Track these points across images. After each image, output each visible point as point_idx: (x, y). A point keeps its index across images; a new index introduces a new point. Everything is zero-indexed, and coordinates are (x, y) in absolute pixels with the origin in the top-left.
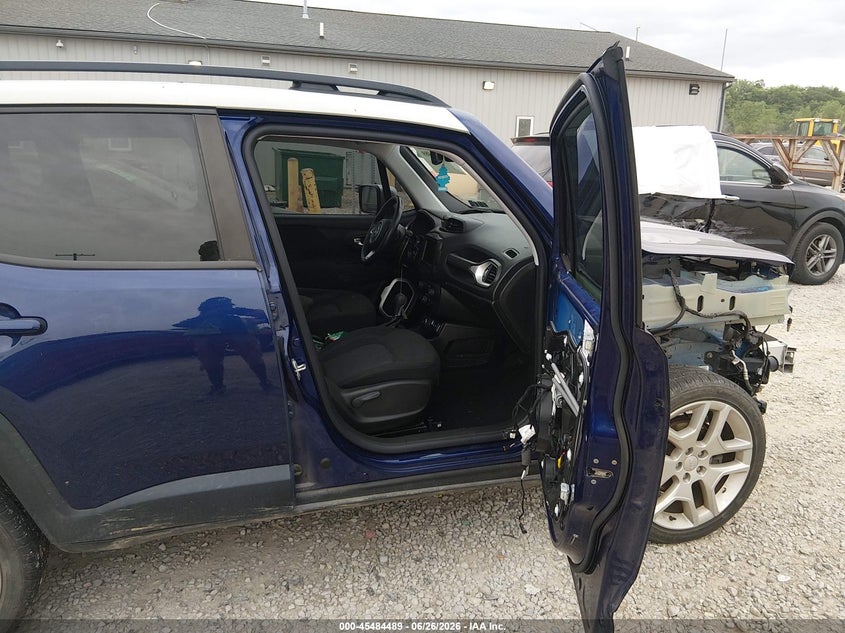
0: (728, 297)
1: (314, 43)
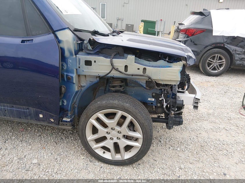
0: (142, 67)
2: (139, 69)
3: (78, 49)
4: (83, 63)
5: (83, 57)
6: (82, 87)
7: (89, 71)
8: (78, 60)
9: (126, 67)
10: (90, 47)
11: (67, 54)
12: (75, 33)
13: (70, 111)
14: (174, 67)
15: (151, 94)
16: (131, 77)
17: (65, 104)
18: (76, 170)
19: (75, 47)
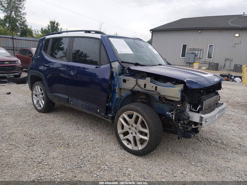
0: (155, 86)
2: (152, 87)
3: (121, 72)
4: (122, 81)
5: (122, 77)
6: (121, 96)
7: (125, 86)
8: (119, 79)
9: (145, 85)
10: (127, 72)
11: (115, 75)
12: (122, 64)
13: (113, 110)
14: (176, 88)
15: (168, 109)
16: (147, 91)
17: (110, 105)
18: (109, 150)
19: (119, 71)
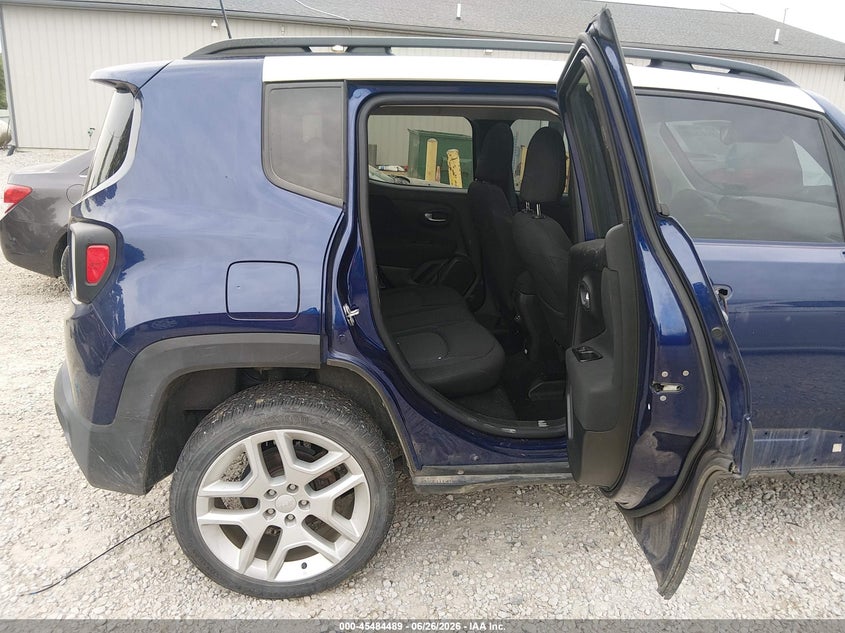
1: (452, 25)
